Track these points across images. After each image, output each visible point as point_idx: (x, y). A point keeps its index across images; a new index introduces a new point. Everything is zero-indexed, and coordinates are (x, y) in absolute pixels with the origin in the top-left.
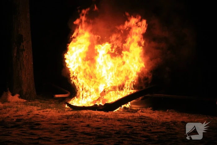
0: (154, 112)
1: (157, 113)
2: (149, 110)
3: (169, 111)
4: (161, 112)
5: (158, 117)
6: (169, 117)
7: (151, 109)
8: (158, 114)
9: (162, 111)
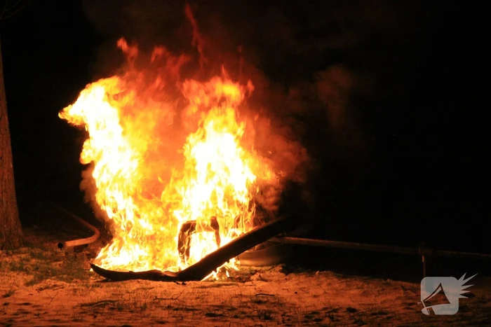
0: (287, 277)
1: (294, 283)
2: (276, 273)
3: (320, 274)
4: (302, 278)
5: (296, 293)
6: (321, 292)
7: (281, 271)
8: (297, 284)
9: (304, 276)
